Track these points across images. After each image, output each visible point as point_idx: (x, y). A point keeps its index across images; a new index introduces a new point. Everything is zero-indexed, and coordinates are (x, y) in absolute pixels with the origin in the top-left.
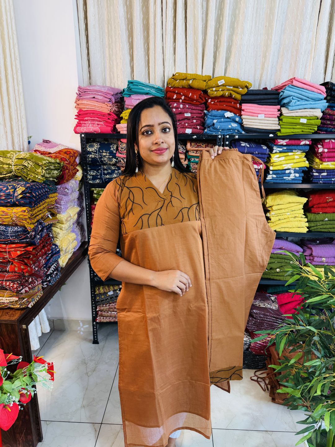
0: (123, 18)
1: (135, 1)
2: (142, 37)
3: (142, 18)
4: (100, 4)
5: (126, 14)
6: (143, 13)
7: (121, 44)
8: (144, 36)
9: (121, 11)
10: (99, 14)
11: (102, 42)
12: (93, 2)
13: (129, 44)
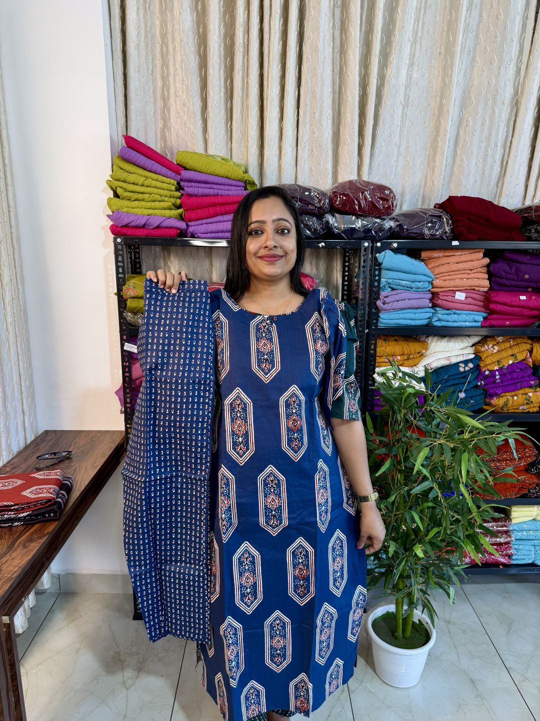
0: (191, 34)
1: (211, 3)
2: (223, 67)
3: (222, 33)
4: (149, 8)
5: (195, 27)
6: (225, 26)
7: (185, 79)
8: (226, 66)
9: (185, 20)
10: (146, 26)
11: (152, 75)
12: (135, 2)
13: (201, 80)
